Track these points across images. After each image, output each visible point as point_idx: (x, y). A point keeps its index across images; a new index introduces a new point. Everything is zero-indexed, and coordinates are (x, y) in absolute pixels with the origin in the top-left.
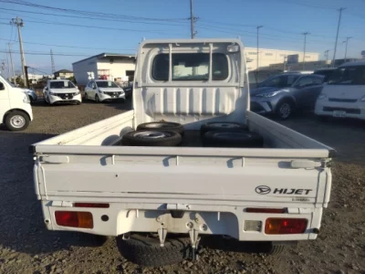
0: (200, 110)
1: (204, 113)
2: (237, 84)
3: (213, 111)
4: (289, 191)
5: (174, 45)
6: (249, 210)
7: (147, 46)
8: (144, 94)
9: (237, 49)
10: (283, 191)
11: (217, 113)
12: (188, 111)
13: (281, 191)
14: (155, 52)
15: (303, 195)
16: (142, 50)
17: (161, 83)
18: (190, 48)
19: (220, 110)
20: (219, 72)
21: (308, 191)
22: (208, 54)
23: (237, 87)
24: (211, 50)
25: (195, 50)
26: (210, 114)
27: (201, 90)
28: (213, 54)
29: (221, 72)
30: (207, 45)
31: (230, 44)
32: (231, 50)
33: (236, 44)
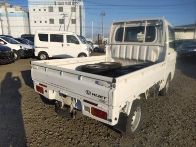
0: (137, 58)
1: (139, 60)
2: (160, 44)
3: (144, 59)
4: (98, 96)
5: (127, 23)
6: (85, 101)
7: (115, 24)
8: (111, 48)
9: (161, 24)
10: (95, 95)
11: (146, 60)
12: (130, 58)
13: (94, 95)
14: (118, 27)
15: (103, 99)
16: (112, 26)
17: (119, 43)
18: (135, 24)
19: (148, 59)
20: (150, 37)
21: (105, 98)
22: (144, 27)
23: (160, 46)
24: (146, 25)
25: (138, 25)
26: (143, 61)
27: (139, 47)
28: (147, 27)
29: (151, 37)
30: (144, 22)
31: (157, 20)
32: (157, 24)
33: (161, 21)
